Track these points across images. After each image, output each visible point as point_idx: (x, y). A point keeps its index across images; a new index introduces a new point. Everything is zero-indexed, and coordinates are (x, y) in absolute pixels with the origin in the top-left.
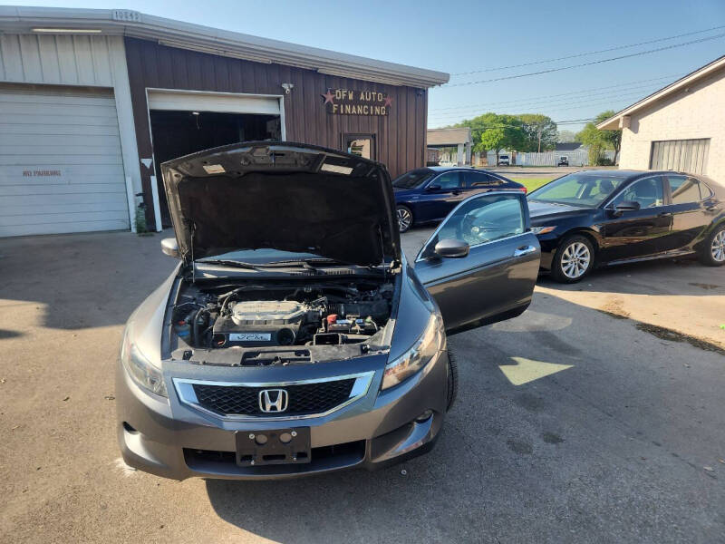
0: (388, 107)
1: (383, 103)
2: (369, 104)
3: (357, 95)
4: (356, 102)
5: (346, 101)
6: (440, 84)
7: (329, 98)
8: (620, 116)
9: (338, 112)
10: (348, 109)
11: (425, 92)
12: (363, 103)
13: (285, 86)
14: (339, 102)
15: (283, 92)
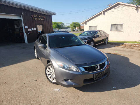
0: (45, 19)
1: (44, 18)
2: (41, 18)
3: (38, 16)
4: (38, 17)
5: (36, 17)
6: (54, 15)
7: (33, 16)
8: (84, 22)
9: (35, 19)
10: (37, 19)
11: (51, 16)
12: (40, 18)
13: (22, 13)
14: (35, 17)
15: (22, 14)
